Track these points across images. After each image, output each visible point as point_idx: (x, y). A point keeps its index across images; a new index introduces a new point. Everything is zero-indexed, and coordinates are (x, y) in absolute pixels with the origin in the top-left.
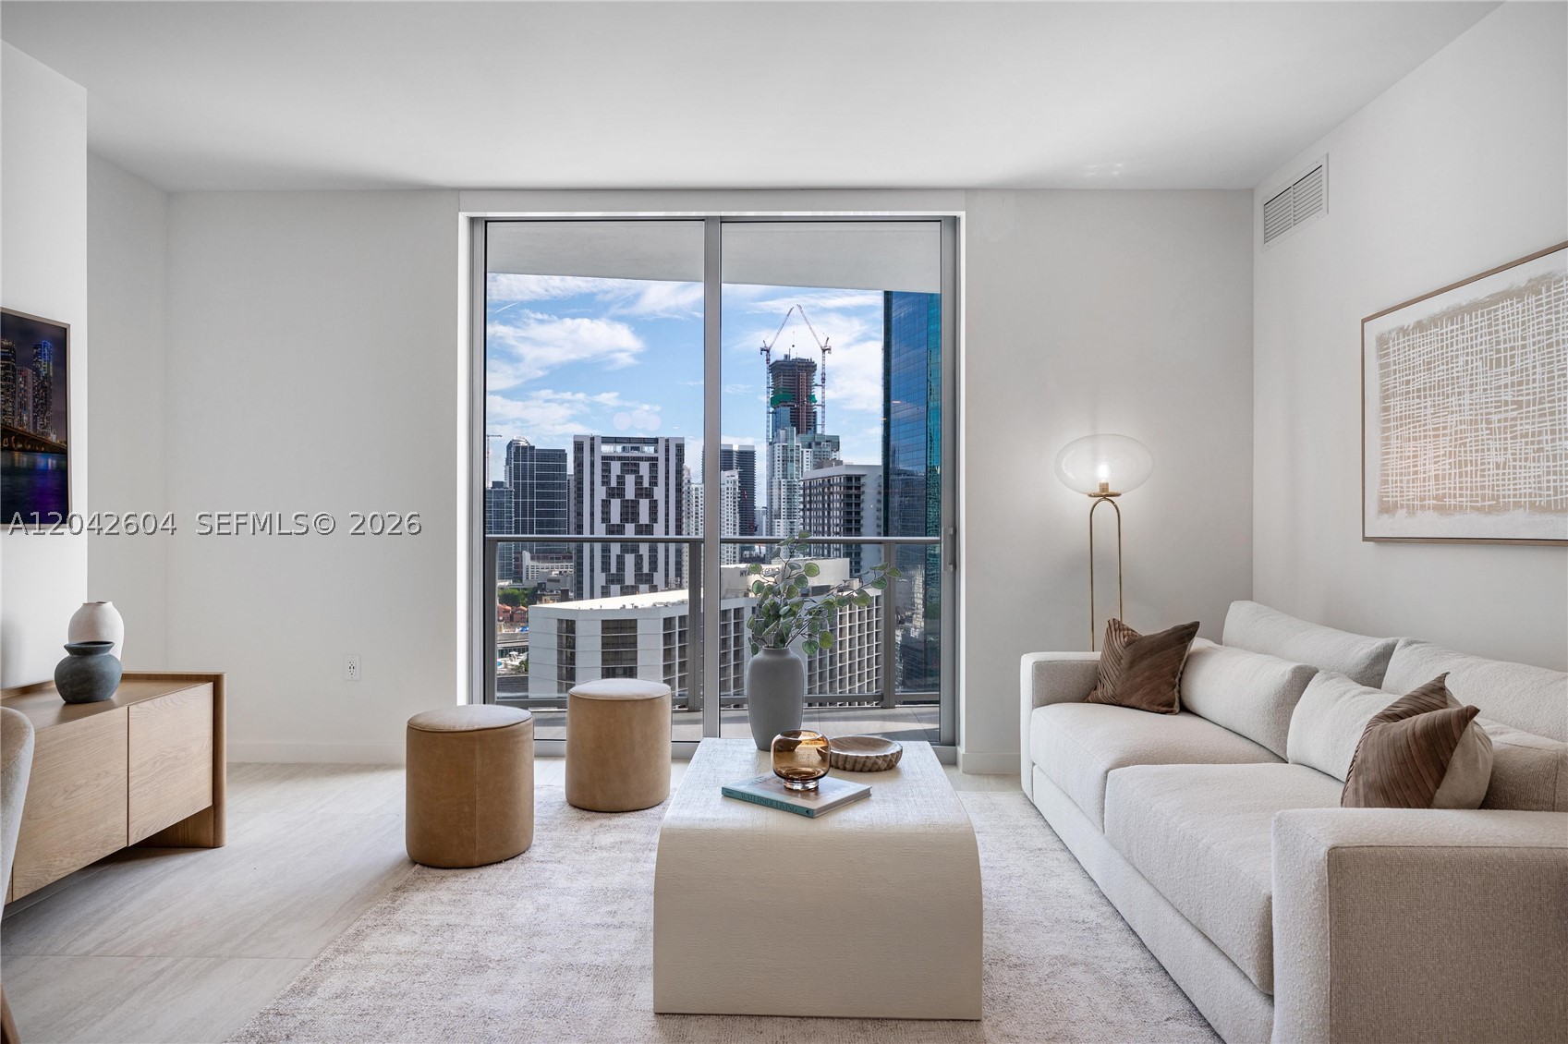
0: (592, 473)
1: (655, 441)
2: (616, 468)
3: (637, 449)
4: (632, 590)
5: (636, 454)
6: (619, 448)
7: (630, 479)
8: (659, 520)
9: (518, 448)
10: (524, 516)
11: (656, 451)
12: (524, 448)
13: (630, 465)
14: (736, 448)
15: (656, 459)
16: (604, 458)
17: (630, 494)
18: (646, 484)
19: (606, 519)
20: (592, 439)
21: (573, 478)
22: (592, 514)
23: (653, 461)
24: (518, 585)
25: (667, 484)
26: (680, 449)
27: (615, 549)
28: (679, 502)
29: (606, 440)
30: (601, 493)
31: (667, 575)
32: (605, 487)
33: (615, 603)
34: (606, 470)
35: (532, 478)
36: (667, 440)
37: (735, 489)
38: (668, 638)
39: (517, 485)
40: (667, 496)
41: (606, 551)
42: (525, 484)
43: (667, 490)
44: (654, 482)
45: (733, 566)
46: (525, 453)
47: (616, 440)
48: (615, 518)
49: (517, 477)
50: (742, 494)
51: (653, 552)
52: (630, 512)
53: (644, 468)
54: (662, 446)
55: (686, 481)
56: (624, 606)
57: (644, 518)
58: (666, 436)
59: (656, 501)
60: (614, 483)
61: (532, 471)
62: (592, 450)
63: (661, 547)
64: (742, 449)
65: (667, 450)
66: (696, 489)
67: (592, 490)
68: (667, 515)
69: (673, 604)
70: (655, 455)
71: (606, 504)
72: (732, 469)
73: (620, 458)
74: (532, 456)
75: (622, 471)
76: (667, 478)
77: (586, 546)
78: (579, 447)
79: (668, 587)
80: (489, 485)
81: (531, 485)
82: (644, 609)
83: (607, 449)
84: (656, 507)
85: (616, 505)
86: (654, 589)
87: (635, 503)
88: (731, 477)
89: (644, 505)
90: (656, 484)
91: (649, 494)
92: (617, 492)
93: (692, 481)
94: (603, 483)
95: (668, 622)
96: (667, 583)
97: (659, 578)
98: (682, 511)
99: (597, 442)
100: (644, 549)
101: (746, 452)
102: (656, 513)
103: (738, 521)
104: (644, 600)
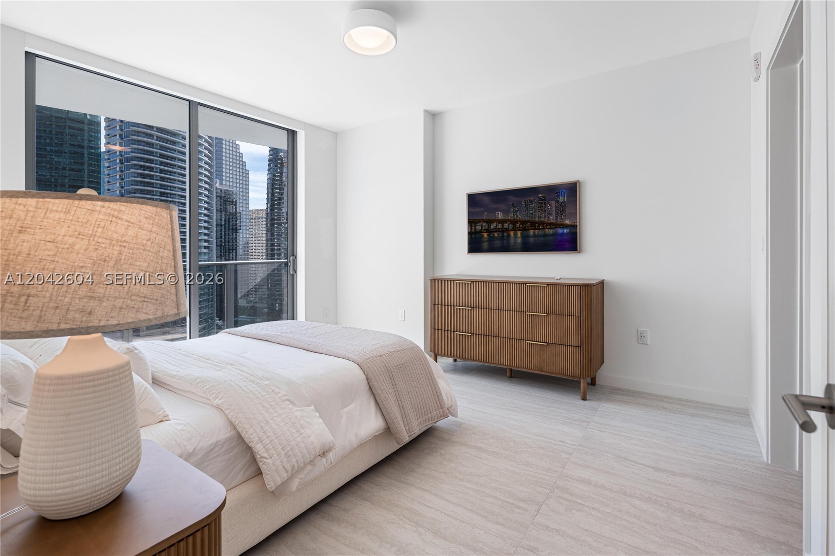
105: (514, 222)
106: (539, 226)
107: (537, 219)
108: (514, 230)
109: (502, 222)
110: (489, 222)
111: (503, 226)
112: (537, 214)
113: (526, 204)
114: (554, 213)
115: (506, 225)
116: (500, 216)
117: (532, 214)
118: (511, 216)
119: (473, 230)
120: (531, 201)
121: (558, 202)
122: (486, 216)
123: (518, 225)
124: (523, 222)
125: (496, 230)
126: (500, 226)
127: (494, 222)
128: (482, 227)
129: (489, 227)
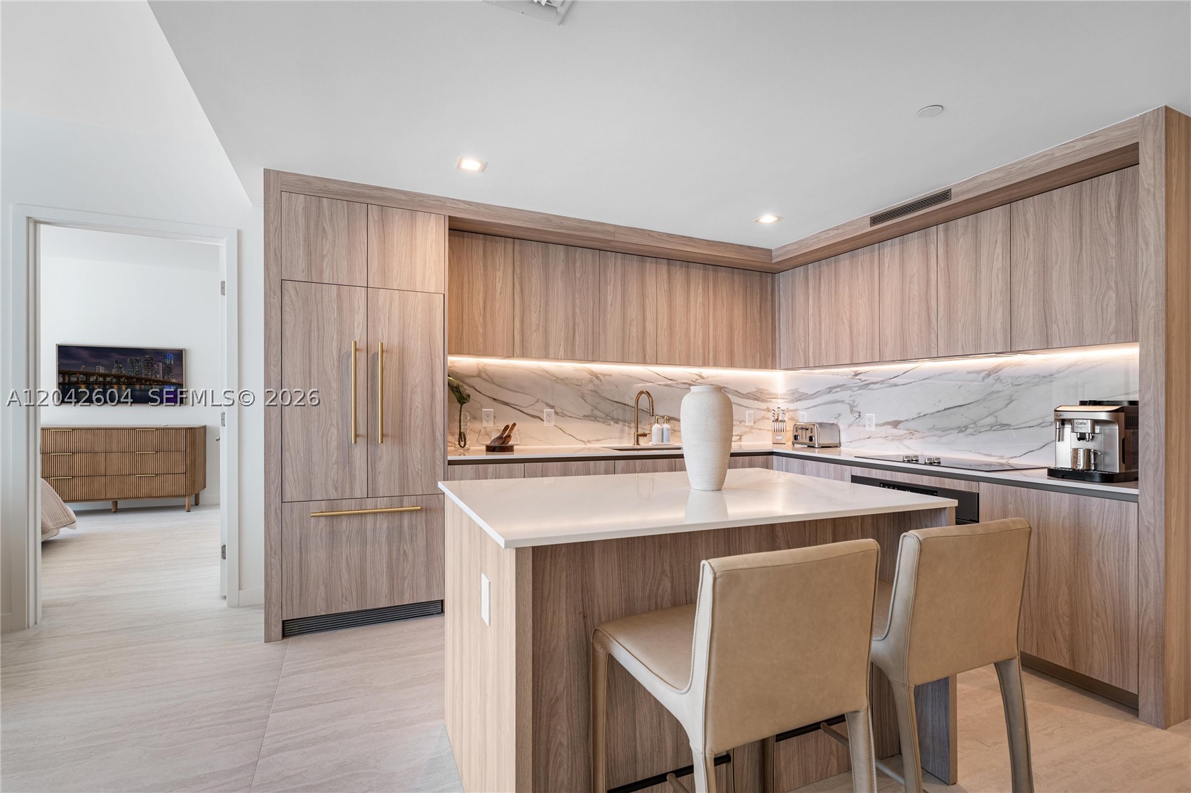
105: (118, 377)
106: (146, 381)
107: (143, 376)
108: (118, 383)
109: (104, 376)
110: (88, 375)
111: (105, 379)
112: (144, 372)
113: (132, 362)
114: (161, 373)
115: (108, 379)
116: (102, 370)
117: (138, 371)
118: (114, 371)
119: (67, 381)
120: (137, 360)
121: (165, 364)
122: (83, 368)
123: (122, 380)
124: (127, 378)
125: (96, 383)
126: (101, 379)
127: (94, 375)
128: (78, 379)
129: (88, 379)
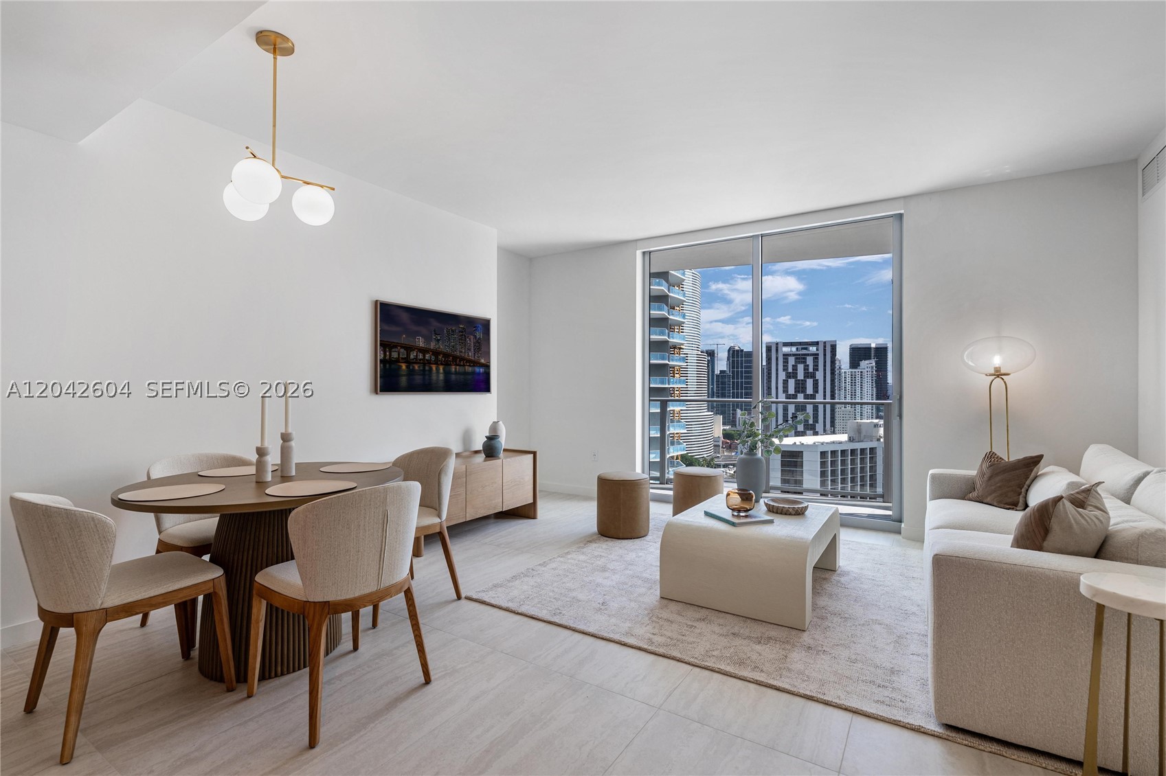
0: (777, 364)
1: (816, 344)
2: (792, 361)
3: (806, 349)
4: (803, 434)
5: (805, 352)
6: (794, 349)
7: (801, 367)
8: (819, 391)
9: (734, 351)
10: (737, 389)
11: (817, 350)
12: (737, 351)
13: (801, 359)
14: (873, 345)
15: (818, 354)
16: (784, 355)
17: (801, 376)
18: (811, 370)
19: (785, 390)
20: (777, 344)
21: (765, 367)
22: (777, 388)
23: (816, 356)
24: (734, 429)
25: (825, 370)
26: (834, 348)
27: (791, 409)
28: (833, 381)
29: (786, 344)
30: (782, 376)
31: (825, 426)
32: (784, 373)
33: (789, 441)
34: (786, 362)
35: (742, 368)
36: (825, 343)
37: (872, 372)
38: (823, 464)
39: (733, 372)
40: (825, 377)
41: (785, 410)
42: (738, 372)
43: (825, 373)
44: (816, 368)
45: (869, 421)
46: (737, 354)
47: (791, 344)
48: (791, 391)
49: (733, 368)
50: (878, 376)
51: (816, 409)
52: (801, 387)
53: (810, 361)
54: (821, 347)
55: (838, 367)
56: (795, 443)
57: (810, 391)
58: (824, 340)
59: (817, 380)
60: (790, 370)
61: (742, 364)
62: (777, 350)
63: (821, 407)
64: (877, 346)
65: (825, 350)
66: (845, 372)
67: (777, 374)
68: (825, 388)
69: (827, 443)
70: (817, 352)
71: (785, 382)
72: (870, 359)
73: (794, 355)
74: (742, 355)
75: (796, 362)
76: (825, 366)
77: (774, 406)
78: (769, 349)
79: (825, 432)
80: (717, 372)
81: (742, 372)
82: (808, 445)
83: (786, 350)
84: (817, 384)
85: (792, 382)
86: (816, 433)
87: (804, 382)
88: (868, 365)
89: (810, 382)
90: (817, 370)
91: (813, 376)
92: (793, 375)
93: (842, 367)
94: (784, 370)
95: (823, 454)
96: (825, 431)
97: (819, 427)
98: (835, 386)
99: (780, 346)
100: (810, 408)
101: (881, 348)
102: (817, 388)
103: (875, 393)
104: (809, 440)
